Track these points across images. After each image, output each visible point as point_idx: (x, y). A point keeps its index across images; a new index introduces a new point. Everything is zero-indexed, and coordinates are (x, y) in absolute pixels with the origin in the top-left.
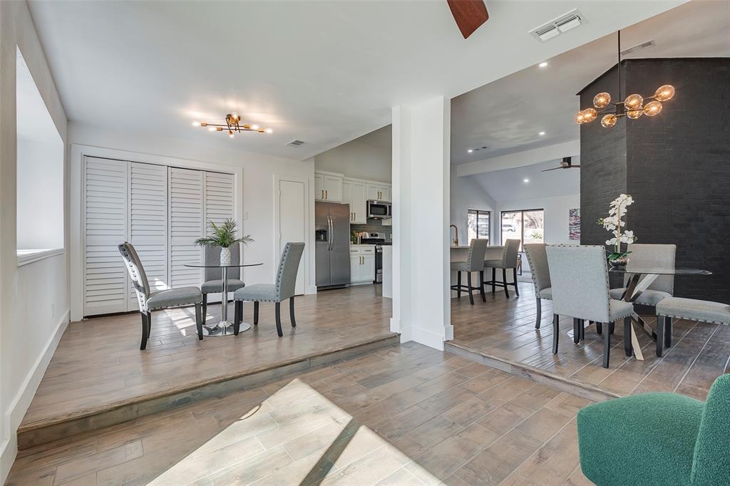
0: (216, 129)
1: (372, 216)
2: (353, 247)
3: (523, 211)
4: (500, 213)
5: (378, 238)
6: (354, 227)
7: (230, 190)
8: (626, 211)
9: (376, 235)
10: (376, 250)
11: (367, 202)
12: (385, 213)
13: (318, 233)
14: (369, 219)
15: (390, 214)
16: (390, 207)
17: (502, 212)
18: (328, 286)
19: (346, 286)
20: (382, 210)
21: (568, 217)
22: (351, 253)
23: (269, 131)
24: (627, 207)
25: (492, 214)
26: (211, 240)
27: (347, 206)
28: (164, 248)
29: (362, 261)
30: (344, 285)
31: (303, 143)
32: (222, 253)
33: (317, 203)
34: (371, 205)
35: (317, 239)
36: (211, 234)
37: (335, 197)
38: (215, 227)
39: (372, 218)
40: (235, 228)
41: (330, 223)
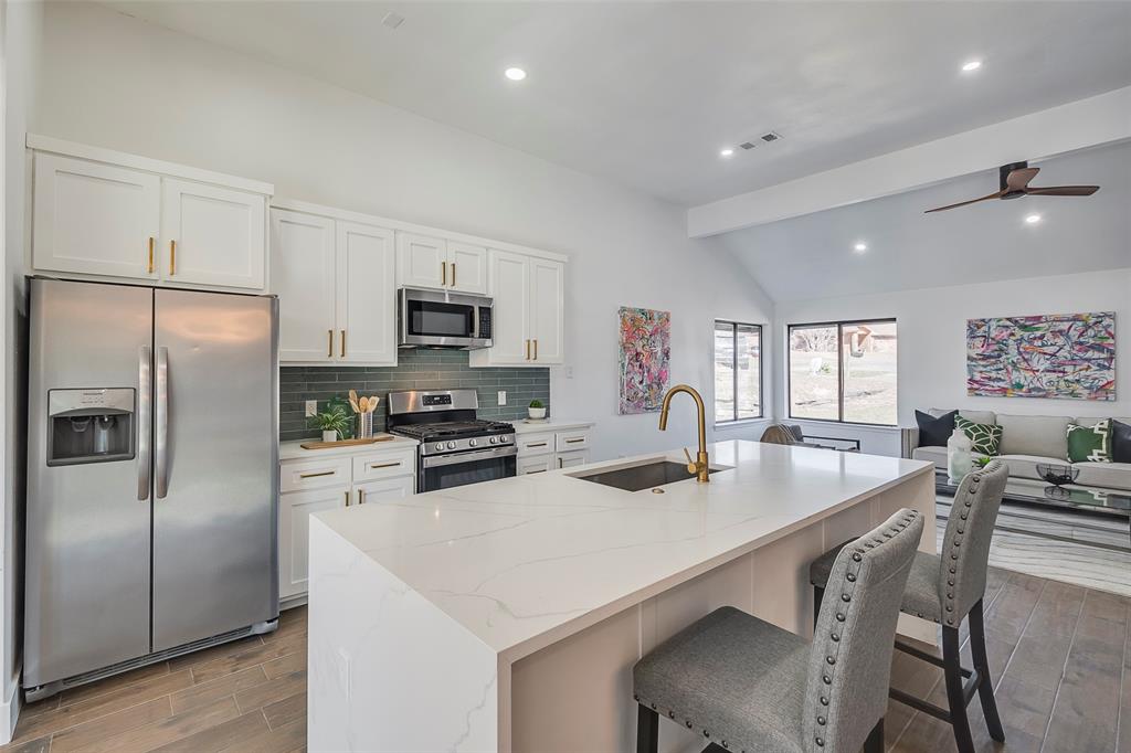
1: (417, 340)
3: (840, 324)
4: (786, 328)
5: (452, 407)
9: (446, 400)
10: (420, 458)
11: (400, 292)
12: (469, 331)
14: (403, 352)
15: (488, 334)
16: (487, 311)
17: (789, 326)
21: (966, 341)
25: (767, 331)
34: (413, 304)
39: (416, 348)
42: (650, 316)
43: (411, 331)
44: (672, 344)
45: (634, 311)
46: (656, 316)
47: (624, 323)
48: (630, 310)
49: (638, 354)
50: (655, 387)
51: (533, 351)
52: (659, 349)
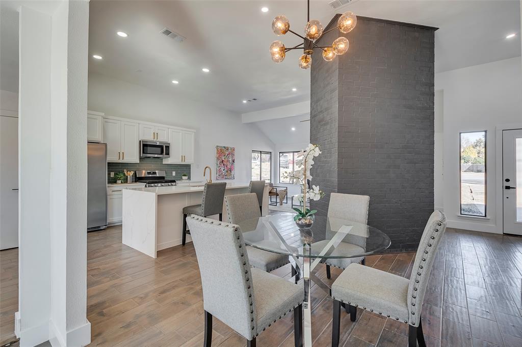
1: (147, 155)
2: (114, 187)
3: (293, 152)
5: (157, 175)
8: (313, 163)
9: (155, 173)
12: (162, 153)
14: (141, 158)
15: (168, 153)
16: (168, 147)
17: (280, 153)
19: (102, 228)
20: (159, 149)
24: (315, 159)
25: (273, 154)
27: (104, 145)
34: (144, 144)
39: (146, 158)
42: (227, 149)
43: (143, 153)
44: (236, 158)
45: (221, 147)
46: (230, 149)
47: (218, 150)
48: (220, 147)
49: (223, 161)
50: (229, 171)
51: (183, 159)
52: (231, 159)
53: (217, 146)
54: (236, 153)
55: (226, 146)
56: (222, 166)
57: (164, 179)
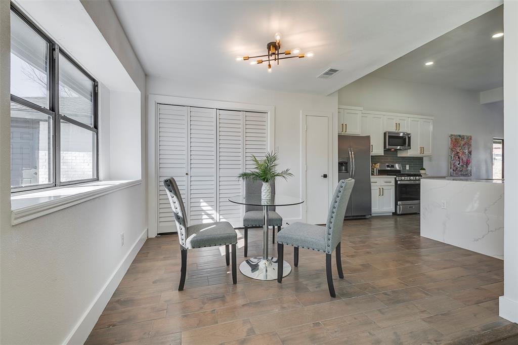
0: (256, 62)
1: (391, 147)
2: (373, 179)
5: (395, 168)
6: (375, 159)
7: (264, 127)
9: (392, 166)
10: (396, 181)
11: (385, 134)
12: (404, 145)
13: (340, 164)
15: (409, 145)
16: (409, 138)
18: (350, 216)
19: (367, 217)
20: (401, 141)
22: (372, 184)
23: (310, 55)
26: (253, 174)
27: (368, 138)
28: (214, 178)
29: (381, 192)
30: (365, 216)
31: (337, 70)
32: (263, 188)
33: (340, 137)
34: (389, 136)
35: (340, 170)
36: (252, 168)
37: (354, 130)
38: (256, 161)
39: (389, 150)
40: (276, 162)
41: (352, 155)
42: (462, 137)
43: (389, 145)
44: (473, 149)
45: (456, 136)
46: (465, 137)
47: (452, 140)
48: (454, 135)
49: (458, 153)
50: (465, 166)
51: (422, 151)
52: (467, 151)
53: (452, 135)
54: (473, 143)
55: (461, 134)
56: (457, 159)
57: (400, 172)
